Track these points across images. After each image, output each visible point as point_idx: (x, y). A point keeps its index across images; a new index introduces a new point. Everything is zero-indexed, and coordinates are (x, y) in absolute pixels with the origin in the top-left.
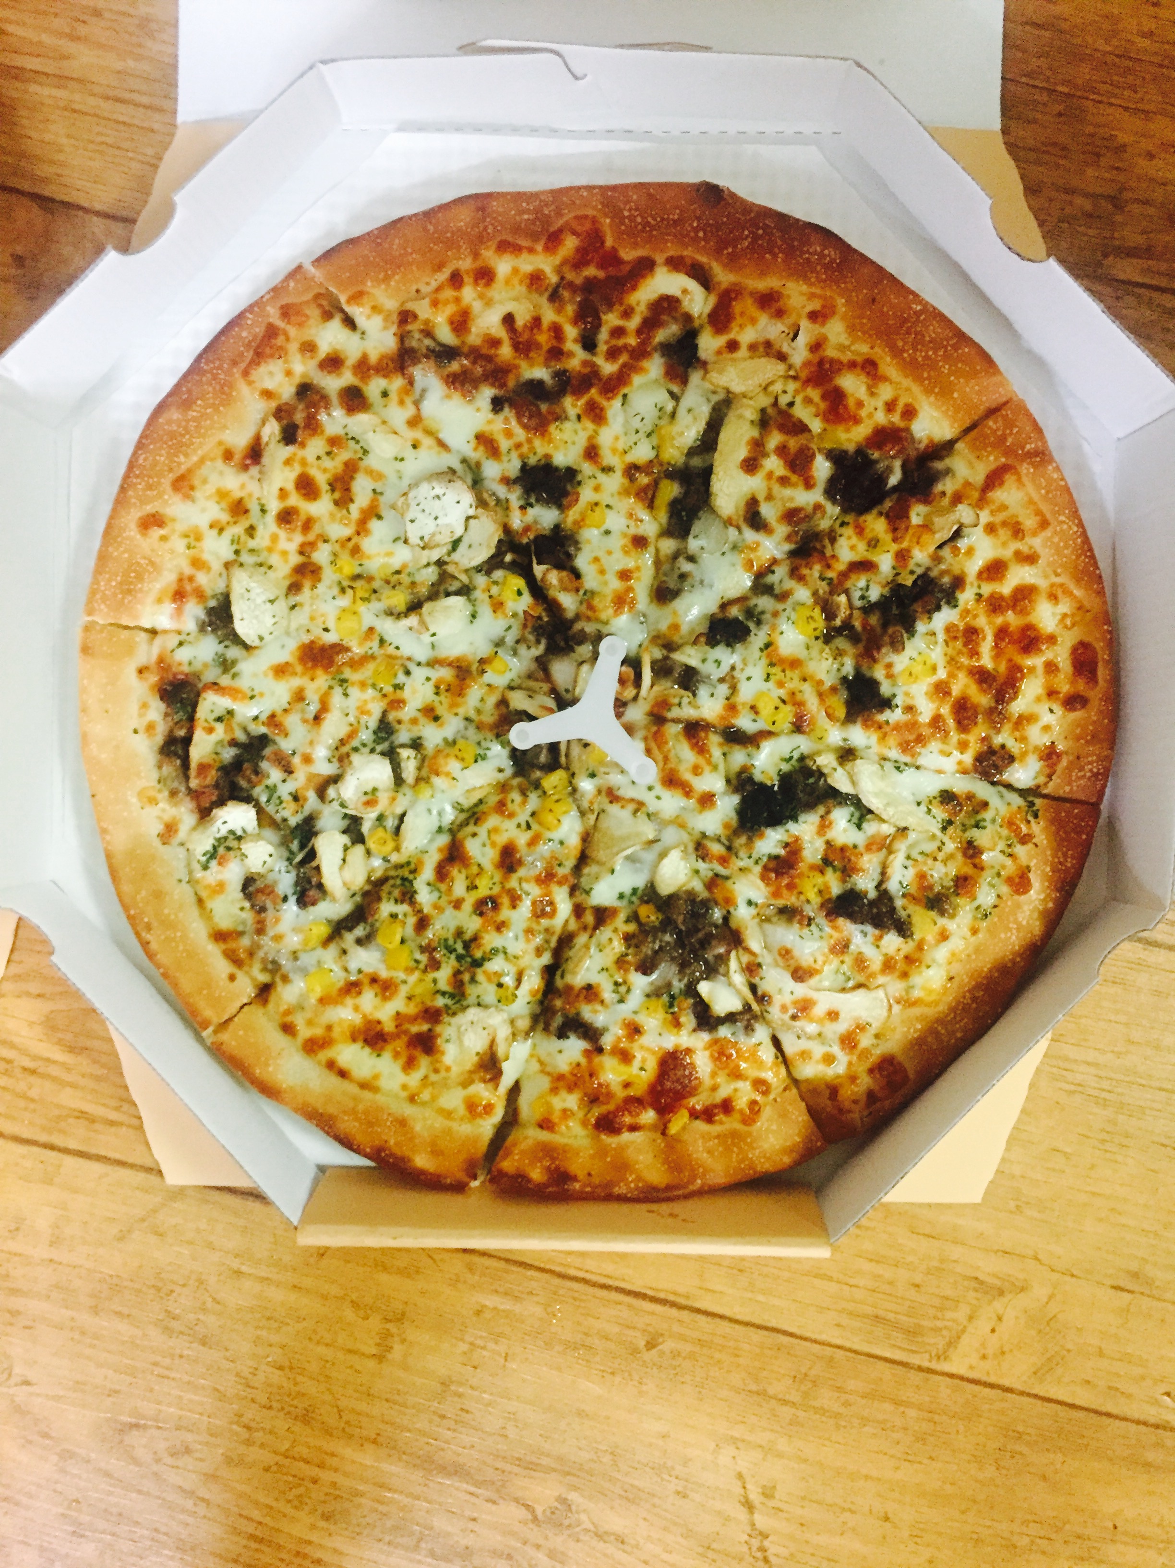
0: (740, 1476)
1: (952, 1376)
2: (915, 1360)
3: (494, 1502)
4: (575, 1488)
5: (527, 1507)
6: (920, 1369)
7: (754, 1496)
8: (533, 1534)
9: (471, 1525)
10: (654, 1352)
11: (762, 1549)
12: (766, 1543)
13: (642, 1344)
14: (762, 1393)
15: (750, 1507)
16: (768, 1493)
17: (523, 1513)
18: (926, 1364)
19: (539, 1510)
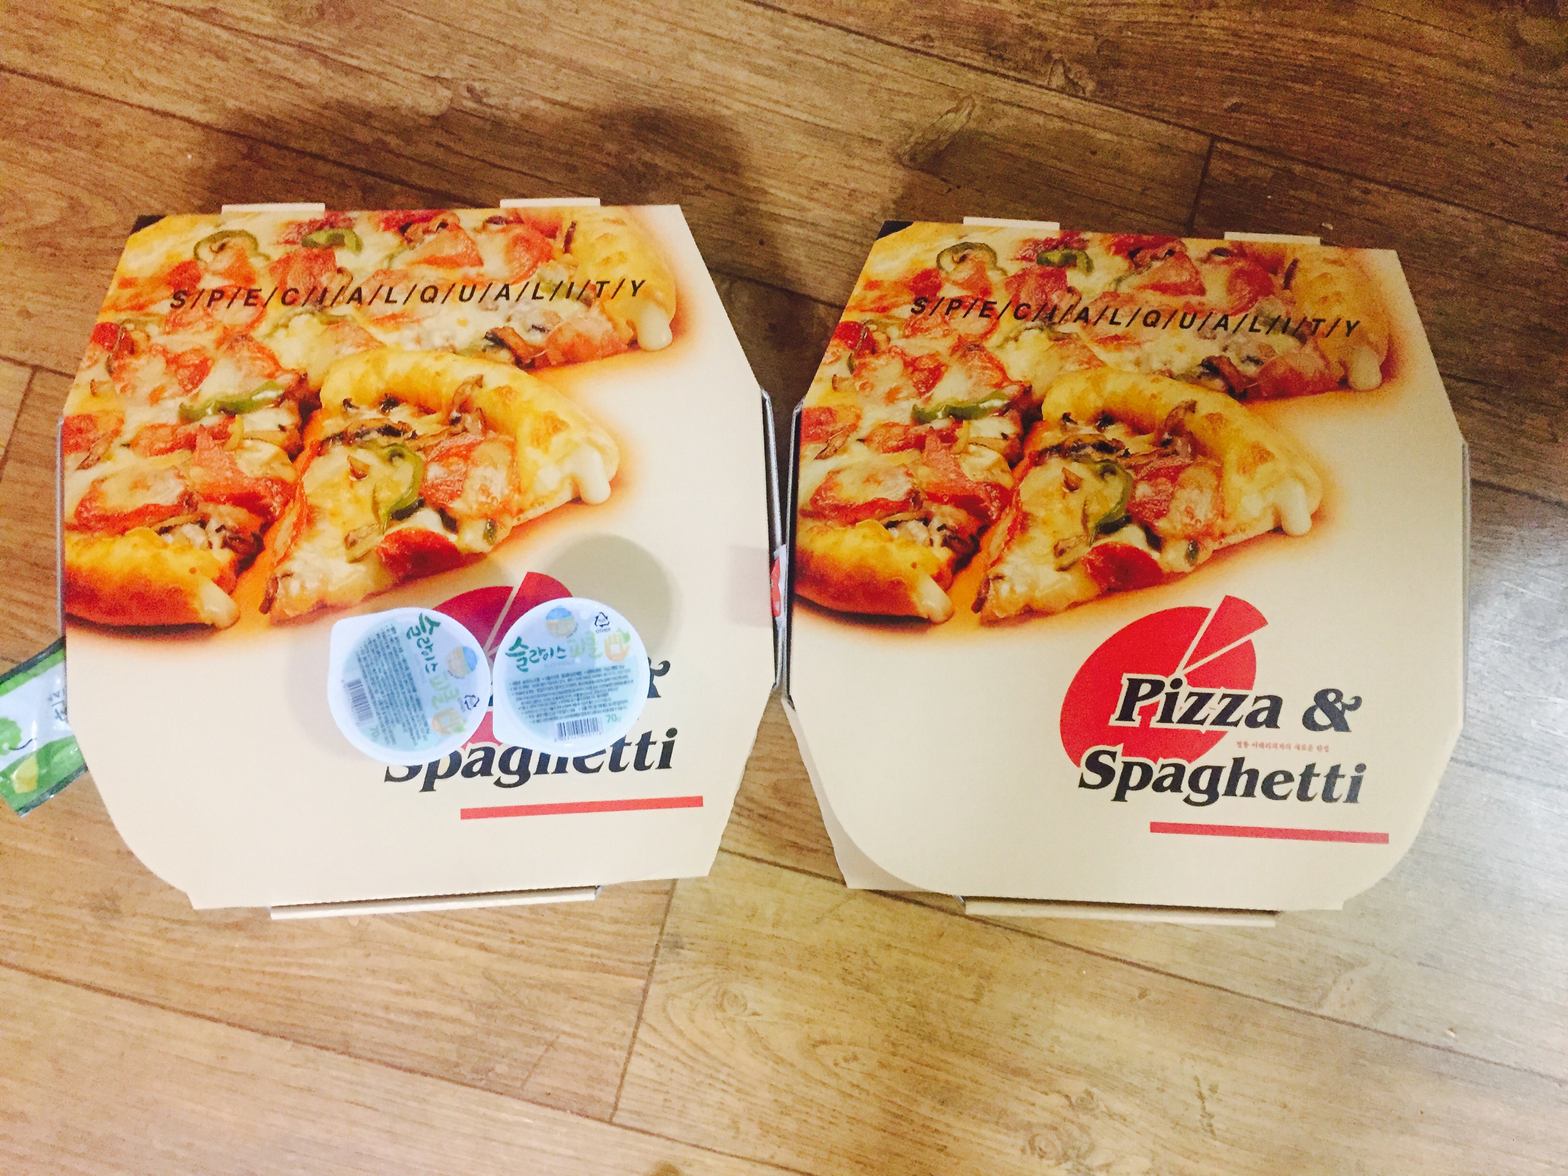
0: (1196, 1079)
1: (1322, 1017)
2: (1302, 1007)
3: (1046, 1094)
4: (1096, 1086)
5: (1067, 1096)
6: (1305, 1013)
7: (1206, 1092)
8: (1070, 1114)
9: (1032, 1108)
10: (1143, 1000)
11: (1210, 1125)
12: (1213, 1121)
13: (1137, 994)
14: (1210, 1028)
15: (1201, 1097)
16: (1213, 1089)
17: (1064, 1101)
18: (1308, 1010)
19: (1073, 1100)
